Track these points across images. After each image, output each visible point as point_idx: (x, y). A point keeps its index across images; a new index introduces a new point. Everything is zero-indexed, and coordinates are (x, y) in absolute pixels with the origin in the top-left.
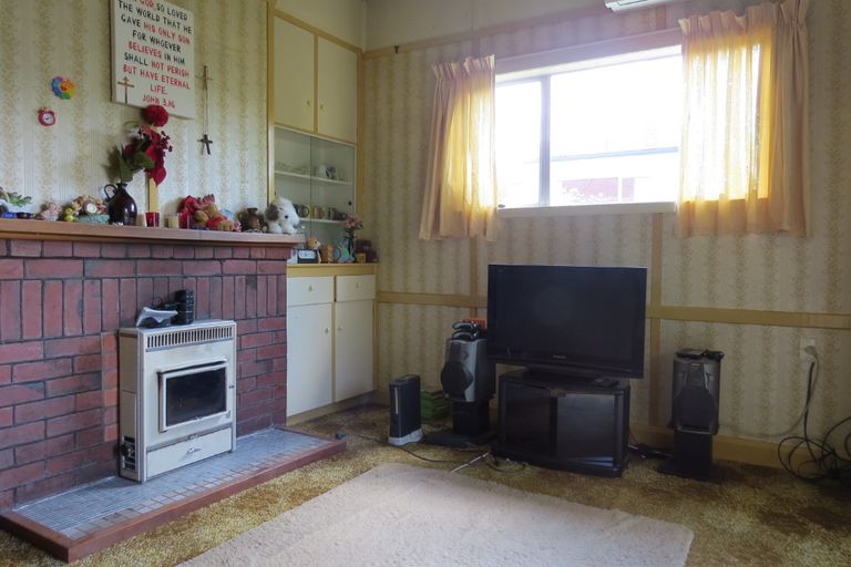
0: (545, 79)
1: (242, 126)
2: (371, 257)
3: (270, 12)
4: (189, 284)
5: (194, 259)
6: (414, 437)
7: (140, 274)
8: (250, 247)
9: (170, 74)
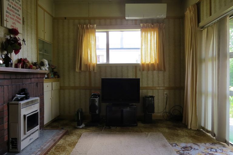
0: (107, 33)
1: (31, 37)
2: (59, 77)
3: (37, 5)
4: (24, 86)
5: (25, 78)
6: (83, 125)
7: (13, 84)
8: (37, 74)
9: (16, 19)
